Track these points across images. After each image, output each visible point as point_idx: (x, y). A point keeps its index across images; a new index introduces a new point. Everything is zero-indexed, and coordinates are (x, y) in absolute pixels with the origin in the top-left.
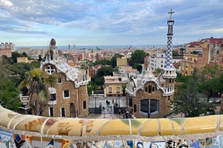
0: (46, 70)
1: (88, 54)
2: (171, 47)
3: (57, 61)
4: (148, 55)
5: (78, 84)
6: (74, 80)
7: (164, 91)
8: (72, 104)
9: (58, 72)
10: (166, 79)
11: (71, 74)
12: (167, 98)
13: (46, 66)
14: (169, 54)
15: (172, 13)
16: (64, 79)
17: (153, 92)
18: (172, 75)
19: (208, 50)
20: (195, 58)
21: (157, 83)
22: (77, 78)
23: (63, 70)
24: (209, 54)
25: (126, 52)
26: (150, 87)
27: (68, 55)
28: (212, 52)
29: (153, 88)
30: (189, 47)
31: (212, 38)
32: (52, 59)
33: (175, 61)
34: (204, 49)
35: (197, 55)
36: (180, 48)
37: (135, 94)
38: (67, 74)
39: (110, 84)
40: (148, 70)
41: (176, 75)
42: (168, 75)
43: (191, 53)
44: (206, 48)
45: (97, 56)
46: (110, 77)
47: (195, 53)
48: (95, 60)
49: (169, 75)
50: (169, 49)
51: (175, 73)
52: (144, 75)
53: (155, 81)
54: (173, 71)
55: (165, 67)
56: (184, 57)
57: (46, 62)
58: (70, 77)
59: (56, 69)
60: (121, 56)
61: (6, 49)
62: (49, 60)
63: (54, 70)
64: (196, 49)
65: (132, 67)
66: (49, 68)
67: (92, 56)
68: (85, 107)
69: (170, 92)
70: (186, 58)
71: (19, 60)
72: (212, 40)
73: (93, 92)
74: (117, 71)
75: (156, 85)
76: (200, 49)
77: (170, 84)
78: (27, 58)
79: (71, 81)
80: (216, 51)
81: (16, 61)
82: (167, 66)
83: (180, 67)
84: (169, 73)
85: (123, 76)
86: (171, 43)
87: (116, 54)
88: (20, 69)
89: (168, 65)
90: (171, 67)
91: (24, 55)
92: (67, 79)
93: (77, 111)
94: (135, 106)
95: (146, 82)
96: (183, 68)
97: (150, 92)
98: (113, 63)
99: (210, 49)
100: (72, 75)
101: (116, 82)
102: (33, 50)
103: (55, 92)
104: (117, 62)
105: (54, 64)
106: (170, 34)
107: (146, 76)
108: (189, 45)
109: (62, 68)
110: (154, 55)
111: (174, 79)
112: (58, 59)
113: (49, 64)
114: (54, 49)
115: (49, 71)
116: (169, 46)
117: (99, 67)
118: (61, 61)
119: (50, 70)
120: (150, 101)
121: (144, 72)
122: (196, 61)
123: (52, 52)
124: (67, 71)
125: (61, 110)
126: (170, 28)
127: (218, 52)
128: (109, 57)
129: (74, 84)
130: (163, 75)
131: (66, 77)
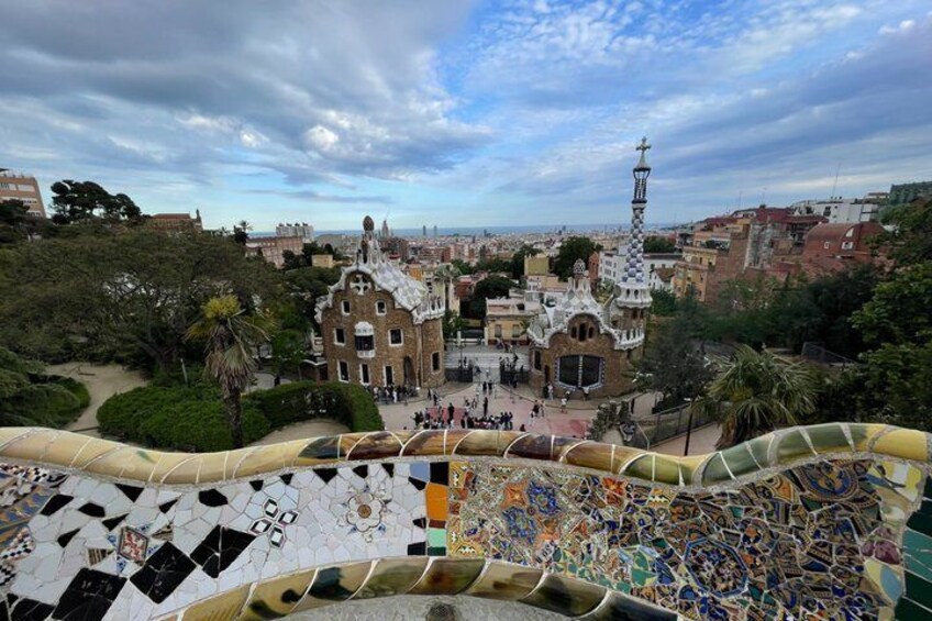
0: (352, 285)
1: (463, 246)
2: (640, 232)
3: (376, 266)
4: (600, 248)
5: (419, 317)
6: (410, 308)
7: (618, 338)
8: (407, 360)
9: (377, 289)
10: (624, 308)
11: (405, 294)
12: (624, 356)
13: (353, 276)
14: (634, 250)
15: (644, 149)
16: (390, 306)
17: (590, 340)
18: (639, 301)
19: (746, 237)
20: (711, 257)
21: (601, 319)
22: (418, 301)
23: (389, 286)
24: (749, 249)
25: (549, 243)
26: (583, 327)
27: (420, 249)
28: (757, 243)
29: (591, 329)
30: (703, 230)
31: (763, 207)
32: (365, 261)
33: (664, 265)
34: (735, 237)
35: (716, 251)
36: (679, 232)
37: (547, 342)
38: (395, 294)
39: (499, 317)
40: (581, 288)
41: (651, 299)
42: (628, 300)
43: (702, 245)
44: (739, 234)
45: (484, 251)
46: (502, 301)
47: (711, 245)
48: (476, 260)
49: (632, 301)
50: (635, 237)
51: (648, 294)
52: (570, 298)
53: (596, 314)
54: (643, 291)
55: (625, 279)
56: (684, 255)
57: (354, 268)
58: (403, 300)
59: (373, 282)
60: (534, 252)
61: (295, 237)
62: (359, 264)
63: (369, 285)
64: (716, 235)
65: (557, 278)
66: (357, 281)
67: (472, 252)
68: (436, 367)
69: (630, 342)
70: (689, 257)
71: (317, 261)
72: (763, 213)
74: (522, 287)
75: (597, 323)
76: (724, 235)
77: (634, 322)
78: (331, 257)
79: (404, 309)
80: (767, 241)
81: (309, 262)
82: (630, 279)
83: (672, 279)
84: (632, 294)
85: (530, 299)
86: (641, 222)
87: (525, 247)
88: (311, 281)
89: (631, 276)
90: (638, 280)
91: (328, 249)
92: (396, 304)
93: (419, 374)
94: (547, 369)
95: (573, 314)
96: (680, 282)
97: (582, 338)
98: (516, 268)
99: (751, 235)
100: (409, 295)
101: (510, 312)
102: (347, 239)
103: (372, 333)
104: (526, 265)
105: (369, 271)
106: (639, 201)
107: (575, 301)
108: (703, 226)
109: (386, 280)
110: (614, 249)
111: (645, 308)
112: (379, 260)
113: (359, 272)
114: (370, 239)
115: (358, 288)
116: (636, 231)
117: (483, 276)
118: (384, 265)
119: (361, 285)
120: (581, 359)
121: (572, 291)
122: (714, 264)
123: (365, 246)
124: (396, 289)
125: (384, 371)
126: (641, 188)
127: (772, 244)
128: (508, 254)
129: (411, 316)
130: (618, 299)
131: (393, 300)
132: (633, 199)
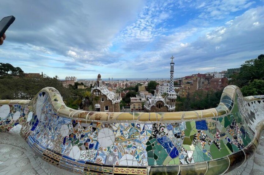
0: (94, 93)
1: (120, 83)
3: (101, 88)
4: (158, 84)
5: (114, 102)
6: (111, 100)
7: (169, 107)
9: (102, 94)
10: (170, 99)
13: (95, 91)
14: (171, 84)
15: (173, 58)
16: (105, 99)
17: (162, 108)
18: (174, 97)
19: (197, 81)
20: (188, 86)
21: (164, 102)
22: (113, 98)
23: (105, 93)
24: (198, 84)
25: (144, 83)
26: (160, 105)
27: (108, 84)
28: (199, 83)
29: (162, 105)
30: (185, 79)
31: (199, 74)
32: (98, 86)
33: (176, 88)
34: (194, 81)
35: (189, 85)
36: (179, 80)
37: (150, 109)
38: (107, 96)
39: (134, 102)
40: (158, 94)
41: (177, 97)
42: (171, 97)
43: (186, 83)
44: (195, 80)
45: (126, 85)
46: (134, 98)
47: (188, 83)
48: (125, 87)
50: (171, 80)
54: (175, 95)
55: (169, 92)
56: (181, 85)
57: (95, 88)
58: (109, 97)
59: (101, 92)
60: (141, 85)
61: (71, 80)
62: (96, 87)
63: (100, 93)
64: (189, 80)
65: (148, 92)
66: (96, 92)
67: (123, 85)
69: (172, 108)
70: (183, 86)
71: (79, 87)
72: (199, 75)
73: (123, 107)
74: (139, 94)
75: (163, 103)
76: (191, 80)
77: (173, 103)
78: (83, 86)
79: (109, 100)
80: (202, 82)
81: (77, 87)
82: (171, 91)
83: (179, 92)
84: (172, 95)
85: (143, 97)
86: (173, 77)
87: (138, 84)
89: (171, 90)
90: (173, 92)
91: (82, 84)
92: (107, 99)
95: (157, 101)
96: (181, 93)
97: (159, 108)
98: (136, 89)
99: (198, 81)
100: (111, 96)
101: (138, 101)
102: (87, 81)
103: (100, 107)
104: (139, 89)
105: (99, 89)
106: (172, 71)
107: (157, 97)
108: (185, 78)
109: (104, 91)
110: (162, 84)
111: (175, 99)
112: (102, 87)
113: (97, 89)
114: (100, 80)
115: (96, 94)
116: (172, 79)
117: (127, 92)
118: (104, 88)
119: (97, 93)
122: (189, 88)
123: (98, 82)
124: (107, 94)
126: (172, 68)
127: (203, 83)
128: (134, 85)
129: (112, 102)
130: (168, 97)
131: (106, 97)
132: (170, 71)
